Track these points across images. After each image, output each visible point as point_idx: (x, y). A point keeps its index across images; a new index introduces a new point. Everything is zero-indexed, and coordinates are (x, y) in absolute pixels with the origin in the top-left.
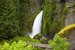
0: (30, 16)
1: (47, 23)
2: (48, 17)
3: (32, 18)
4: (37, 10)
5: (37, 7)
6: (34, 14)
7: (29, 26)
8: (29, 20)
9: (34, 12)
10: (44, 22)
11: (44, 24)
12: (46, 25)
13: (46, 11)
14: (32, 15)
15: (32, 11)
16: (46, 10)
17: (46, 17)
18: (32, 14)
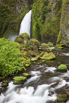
0: (15, 16)
1: (38, 24)
2: (38, 17)
3: (18, 18)
4: (24, 9)
5: (25, 5)
6: (22, 14)
7: (15, 28)
8: (14, 21)
9: (20, 11)
10: (34, 24)
11: (34, 26)
12: (36, 27)
13: (36, 9)
14: (18, 15)
15: (18, 9)
16: (35, 7)
17: (36, 17)
18: (18, 13)
